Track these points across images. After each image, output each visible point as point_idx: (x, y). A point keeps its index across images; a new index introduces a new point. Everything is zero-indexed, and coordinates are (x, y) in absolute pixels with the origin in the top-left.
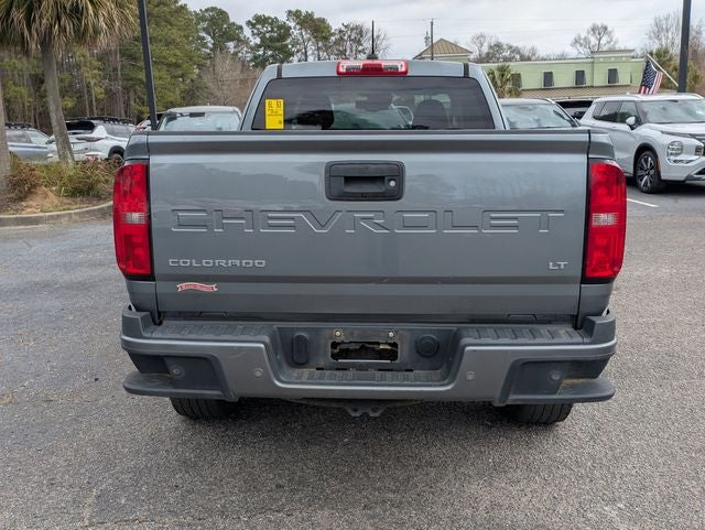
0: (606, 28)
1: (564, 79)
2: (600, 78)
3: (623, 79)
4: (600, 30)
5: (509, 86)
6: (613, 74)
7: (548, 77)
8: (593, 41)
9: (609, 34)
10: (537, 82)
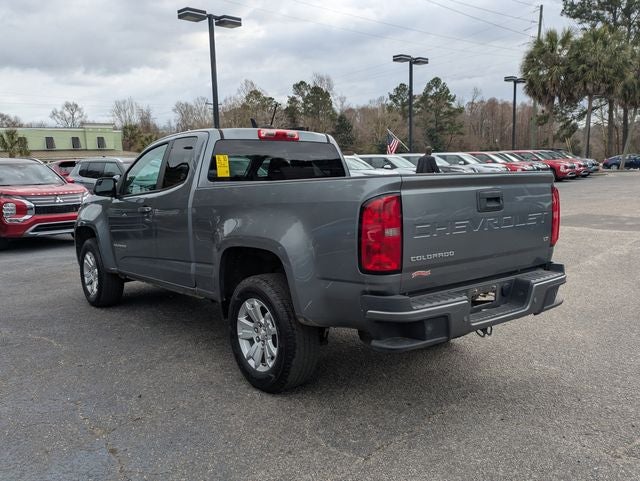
0: (76, 106)
1: (63, 143)
2: (92, 144)
3: (109, 144)
4: (72, 107)
5: (16, 147)
6: (101, 141)
7: (50, 141)
8: (67, 114)
9: (80, 110)
10: (42, 145)
